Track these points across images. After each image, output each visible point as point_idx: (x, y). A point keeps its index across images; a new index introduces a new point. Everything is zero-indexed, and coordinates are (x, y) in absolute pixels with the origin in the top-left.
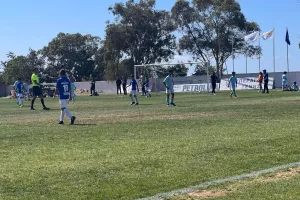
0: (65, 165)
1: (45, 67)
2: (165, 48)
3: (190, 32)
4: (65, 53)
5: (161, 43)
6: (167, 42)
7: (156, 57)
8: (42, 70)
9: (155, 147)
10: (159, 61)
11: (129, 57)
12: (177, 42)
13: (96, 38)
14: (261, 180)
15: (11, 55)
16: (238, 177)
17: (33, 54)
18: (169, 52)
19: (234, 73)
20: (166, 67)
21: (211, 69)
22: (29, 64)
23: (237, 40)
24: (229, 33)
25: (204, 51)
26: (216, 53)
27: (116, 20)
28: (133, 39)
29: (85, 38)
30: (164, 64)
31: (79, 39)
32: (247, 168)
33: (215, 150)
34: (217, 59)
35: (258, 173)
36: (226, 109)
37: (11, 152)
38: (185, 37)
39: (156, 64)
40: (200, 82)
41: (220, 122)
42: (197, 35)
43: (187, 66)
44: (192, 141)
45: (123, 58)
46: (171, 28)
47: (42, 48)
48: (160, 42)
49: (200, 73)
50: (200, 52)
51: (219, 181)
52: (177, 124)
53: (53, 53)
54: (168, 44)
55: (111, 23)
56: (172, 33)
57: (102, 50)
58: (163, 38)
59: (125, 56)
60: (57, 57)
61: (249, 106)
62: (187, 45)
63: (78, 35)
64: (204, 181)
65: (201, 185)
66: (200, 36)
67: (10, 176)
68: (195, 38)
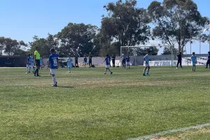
0: (66, 116)
1: (59, 46)
2: (143, 35)
3: (160, 24)
4: (73, 37)
5: (140, 32)
6: (144, 30)
7: (136, 41)
8: (56, 48)
9: (130, 105)
10: (139, 43)
11: (117, 41)
12: (151, 31)
13: (95, 27)
14: (204, 131)
15: (35, 37)
16: (187, 128)
17: (51, 37)
18: (146, 38)
19: (194, 53)
20: (143, 48)
21: (174, 50)
22: (47, 44)
23: (194, 30)
24: (188, 25)
25: (170, 37)
26: (179, 39)
27: (109, 14)
28: (120, 28)
29: (87, 26)
30: (142, 46)
31: (83, 27)
32: (194, 122)
33: (172, 108)
34: (179, 43)
35: (202, 126)
36: (183, 79)
37: (29, 106)
38: (157, 27)
39: (136, 46)
40: (167, 59)
41: (178, 88)
42: (165, 26)
43: (157, 48)
44: (157, 101)
45: (113, 41)
46: (147, 21)
47: (57, 33)
48: (139, 30)
49: (167, 53)
50: (168, 39)
51: (172, 131)
52: (147, 89)
53: (64, 37)
54: (145, 32)
55: (105, 16)
56: (148, 25)
57: (99, 36)
58: (142, 28)
59: (115, 40)
60: (67, 40)
61: (200, 77)
62: (158, 33)
63: (82, 25)
64: (162, 130)
65: (160, 134)
66: (168, 27)
67: (27, 123)
68: (164, 29)
